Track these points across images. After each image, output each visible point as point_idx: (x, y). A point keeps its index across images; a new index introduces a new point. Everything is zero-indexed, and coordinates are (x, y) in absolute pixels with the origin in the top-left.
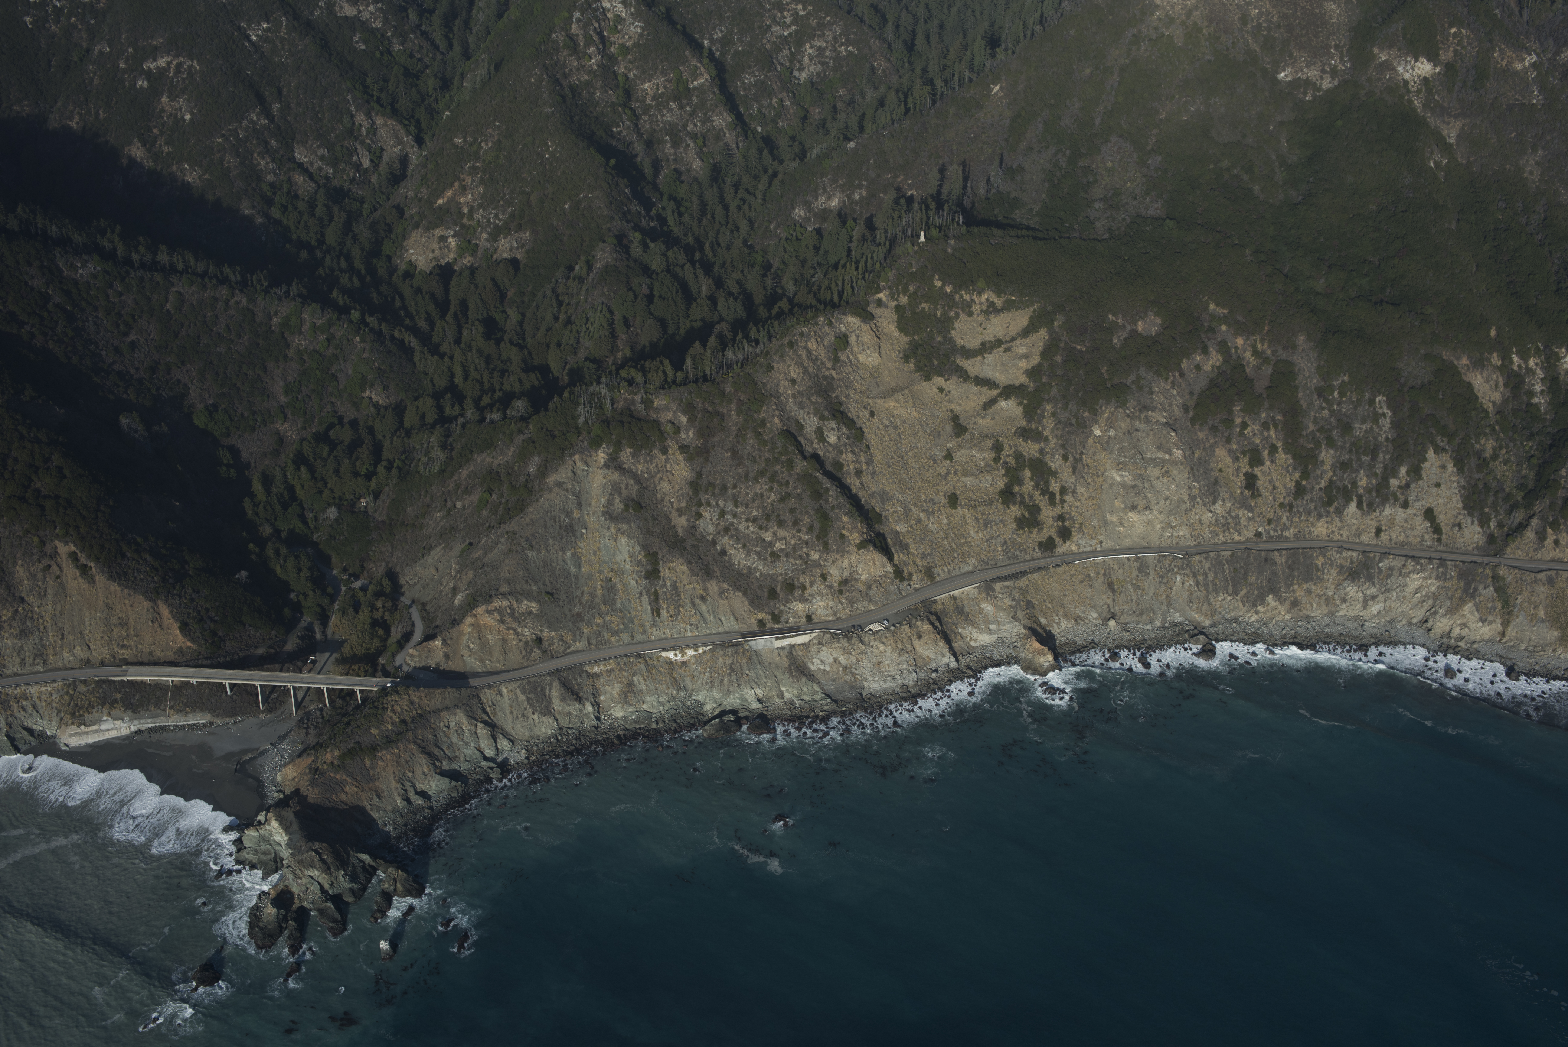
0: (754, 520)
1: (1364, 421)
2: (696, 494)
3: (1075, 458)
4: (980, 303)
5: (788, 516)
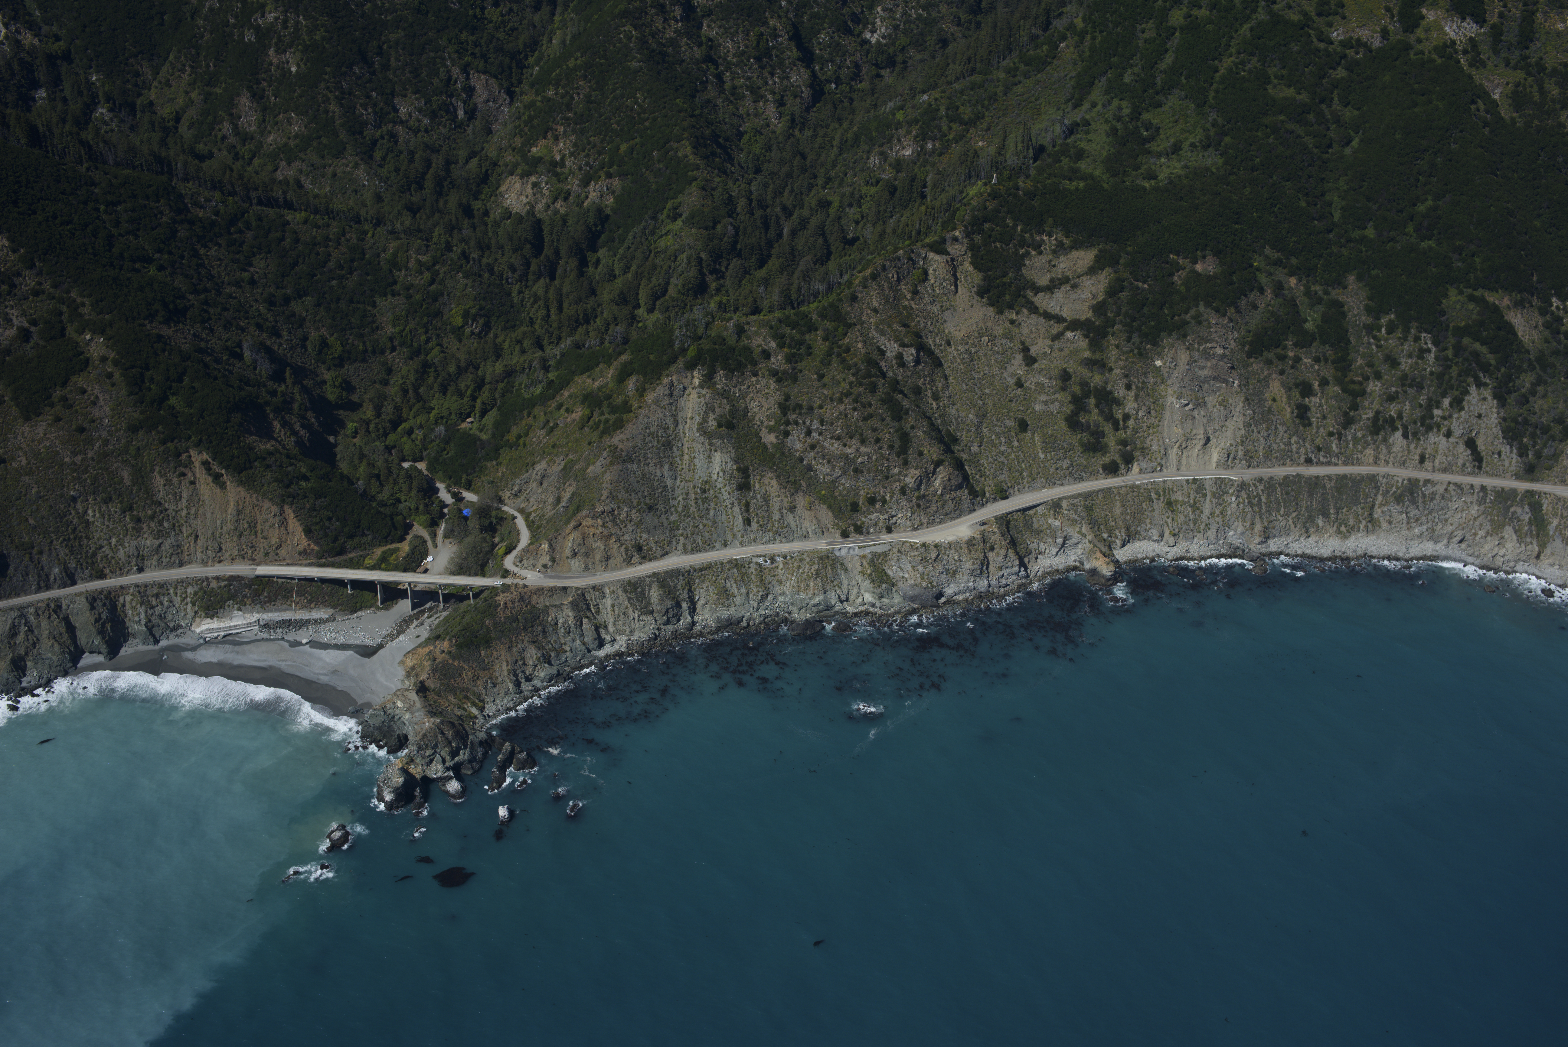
0: (838, 438)
1: (1410, 356)
2: (785, 414)
3: (1137, 387)
4: (1049, 242)
5: (870, 435)
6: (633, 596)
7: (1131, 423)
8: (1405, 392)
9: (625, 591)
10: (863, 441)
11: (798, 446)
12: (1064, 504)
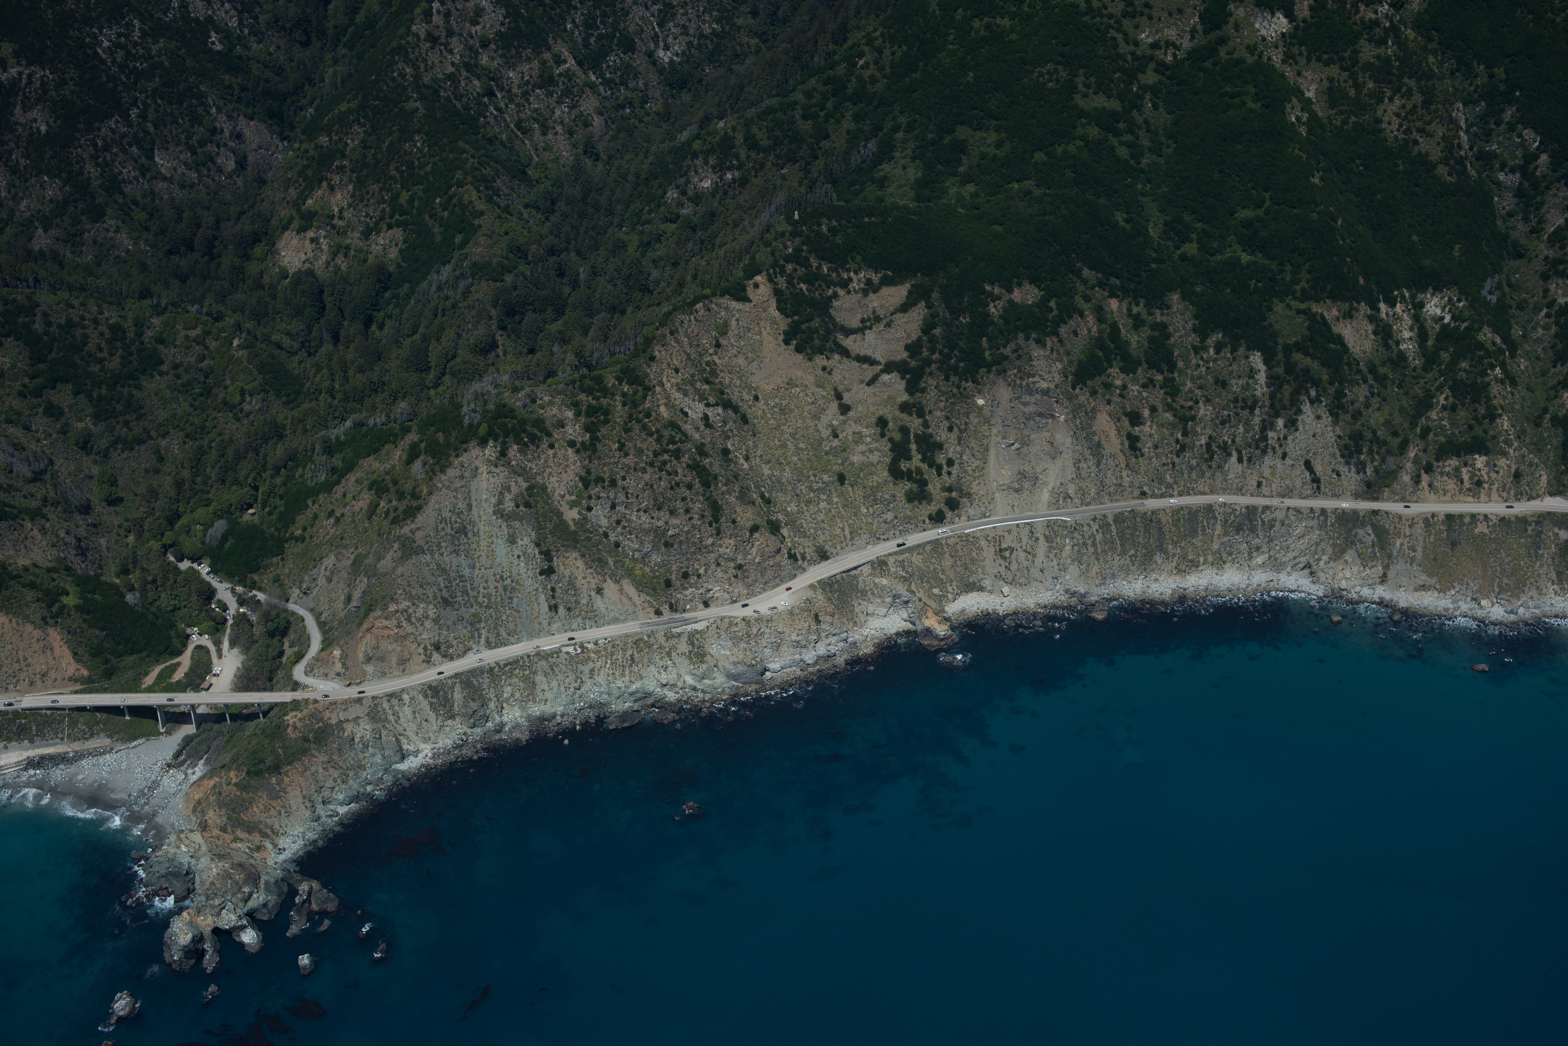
0: (646, 511)
1: (1240, 377)
2: (586, 487)
3: (959, 429)
4: (857, 281)
5: (679, 504)
6: (434, 700)
7: (955, 470)
8: (1237, 414)
9: (426, 696)
10: (672, 513)
11: (604, 522)
12: (891, 561)
